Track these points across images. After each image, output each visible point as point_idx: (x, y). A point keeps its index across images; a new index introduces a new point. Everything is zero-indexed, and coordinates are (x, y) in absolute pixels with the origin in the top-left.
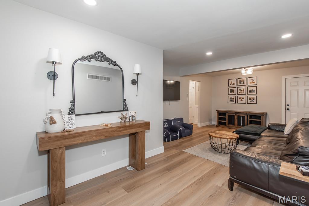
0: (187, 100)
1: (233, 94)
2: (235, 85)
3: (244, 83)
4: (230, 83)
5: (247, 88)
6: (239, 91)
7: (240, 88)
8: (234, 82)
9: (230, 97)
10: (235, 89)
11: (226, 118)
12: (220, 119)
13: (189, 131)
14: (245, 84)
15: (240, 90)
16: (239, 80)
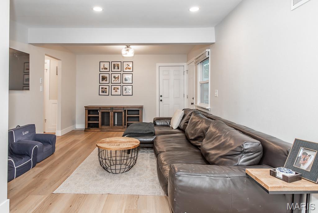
0: (41, 90)
1: (106, 82)
2: (108, 70)
3: (118, 69)
4: (102, 67)
5: (122, 75)
6: (113, 79)
7: (114, 75)
8: (107, 65)
9: (103, 87)
10: (107, 76)
11: (98, 117)
12: (89, 118)
13: (49, 147)
14: (120, 70)
15: (114, 77)
16: (113, 63)
